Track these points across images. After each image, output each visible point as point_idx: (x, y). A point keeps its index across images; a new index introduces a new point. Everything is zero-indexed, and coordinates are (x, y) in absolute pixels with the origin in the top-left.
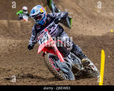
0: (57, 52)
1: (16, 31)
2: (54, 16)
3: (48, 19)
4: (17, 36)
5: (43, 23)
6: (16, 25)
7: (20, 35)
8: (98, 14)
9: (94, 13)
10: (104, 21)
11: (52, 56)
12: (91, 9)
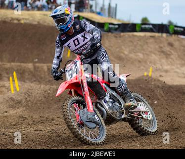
1: (42, 76)
4: (44, 81)
6: (42, 69)
7: (47, 80)
8: (126, 55)
9: (122, 54)
10: (132, 63)
12: (118, 50)
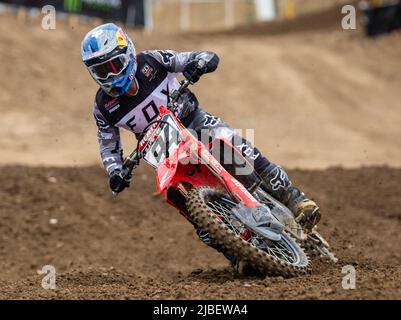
0: (226, 179)
2: (166, 60)
3: (146, 70)
5: (126, 85)
11: (210, 195)
